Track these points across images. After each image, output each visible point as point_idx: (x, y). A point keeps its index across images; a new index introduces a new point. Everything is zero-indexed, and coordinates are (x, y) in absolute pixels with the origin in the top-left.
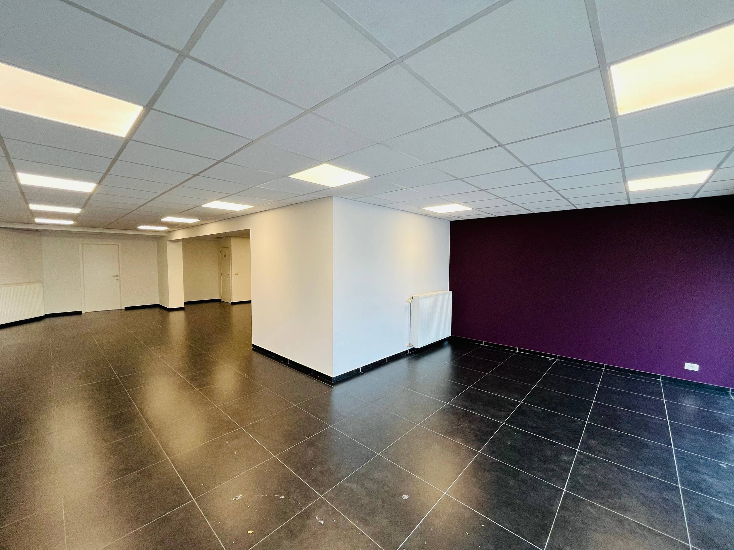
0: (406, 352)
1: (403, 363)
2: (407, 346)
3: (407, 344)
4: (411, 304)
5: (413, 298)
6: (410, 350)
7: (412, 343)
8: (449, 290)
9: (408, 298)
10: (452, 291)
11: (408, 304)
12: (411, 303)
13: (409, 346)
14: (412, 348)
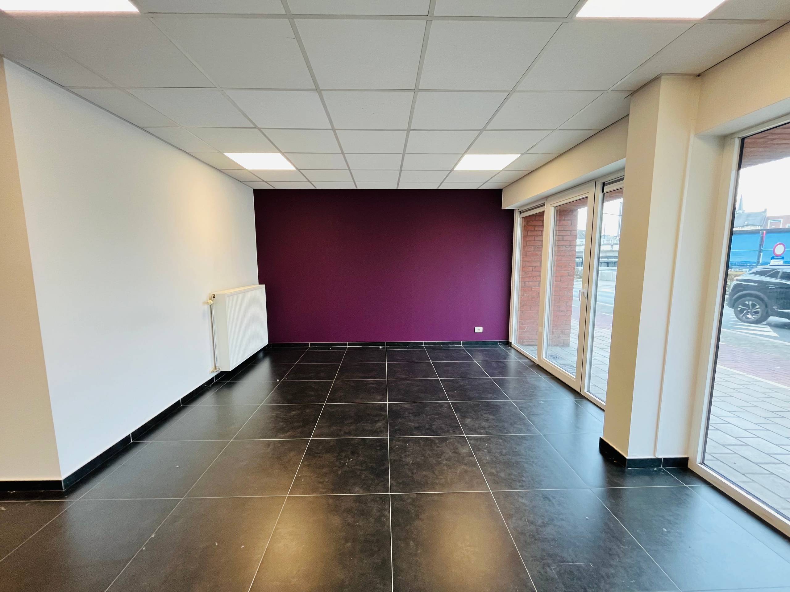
0: (211, 381)
1: (208, 399)
2: (211, 372)
3: (211, 368)
4: (213, 307)
5: (214, 297)
6: (217, 376)
7: (218, 365)
8: (259, 284)
9: (205, 297)
10: (265, 285)
11: (207, 308)
12: (211, 306)
13: (214, 371)
14: (218, 372)
